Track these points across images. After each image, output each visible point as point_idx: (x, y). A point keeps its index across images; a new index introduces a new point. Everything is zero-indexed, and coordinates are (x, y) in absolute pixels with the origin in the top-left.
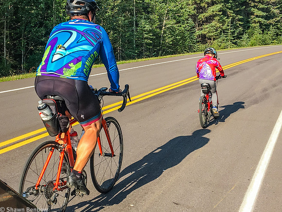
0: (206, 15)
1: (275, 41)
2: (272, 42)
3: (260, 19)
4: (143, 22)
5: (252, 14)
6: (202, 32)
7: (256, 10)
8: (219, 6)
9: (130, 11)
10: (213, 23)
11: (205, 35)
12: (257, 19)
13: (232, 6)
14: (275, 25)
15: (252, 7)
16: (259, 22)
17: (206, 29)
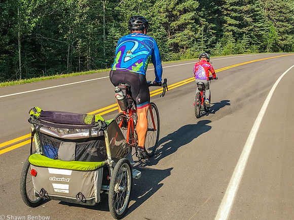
0: (179, 23)
1: (248, 50)
2: (245, 51)
3: (233, 28)
4: (113, 30)
5: (225, 22)
6: (174, 40)
7: (229, 19)
8: (192, 14)
9: (100, 18)
10: (186, 32)
11: (177, 44)
12: (230, 28)
13: (204, 14)
14: (248, 34)
15: (225, 15)
16: (232, 30)
17: (179, 38)
